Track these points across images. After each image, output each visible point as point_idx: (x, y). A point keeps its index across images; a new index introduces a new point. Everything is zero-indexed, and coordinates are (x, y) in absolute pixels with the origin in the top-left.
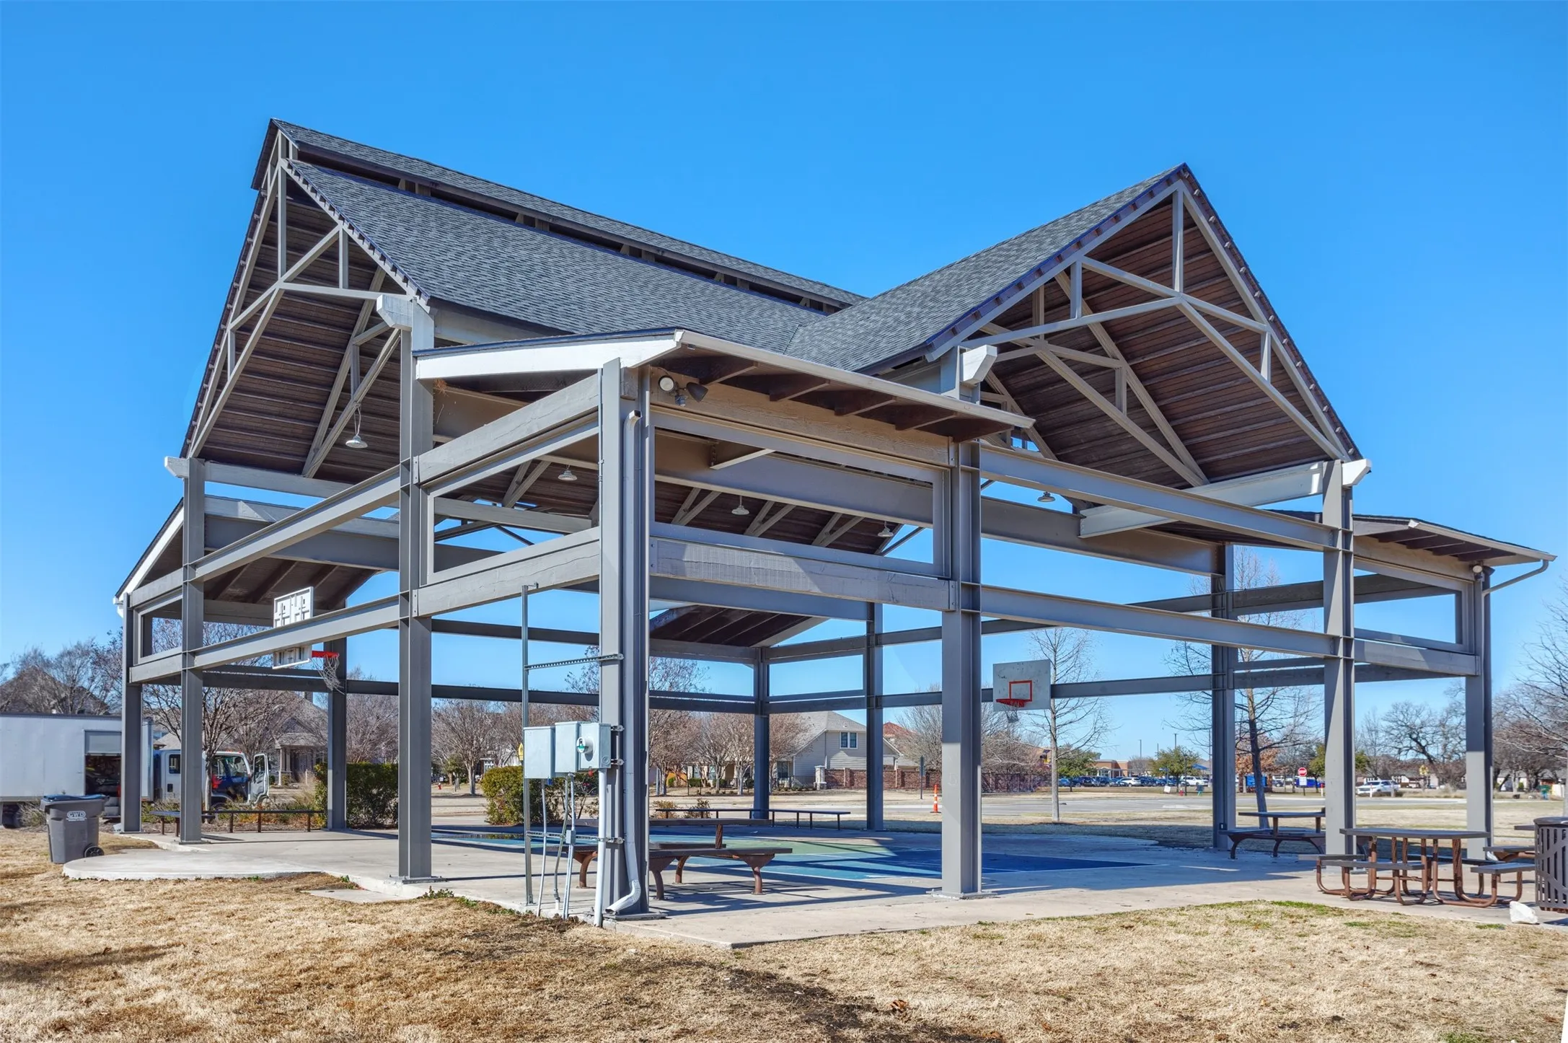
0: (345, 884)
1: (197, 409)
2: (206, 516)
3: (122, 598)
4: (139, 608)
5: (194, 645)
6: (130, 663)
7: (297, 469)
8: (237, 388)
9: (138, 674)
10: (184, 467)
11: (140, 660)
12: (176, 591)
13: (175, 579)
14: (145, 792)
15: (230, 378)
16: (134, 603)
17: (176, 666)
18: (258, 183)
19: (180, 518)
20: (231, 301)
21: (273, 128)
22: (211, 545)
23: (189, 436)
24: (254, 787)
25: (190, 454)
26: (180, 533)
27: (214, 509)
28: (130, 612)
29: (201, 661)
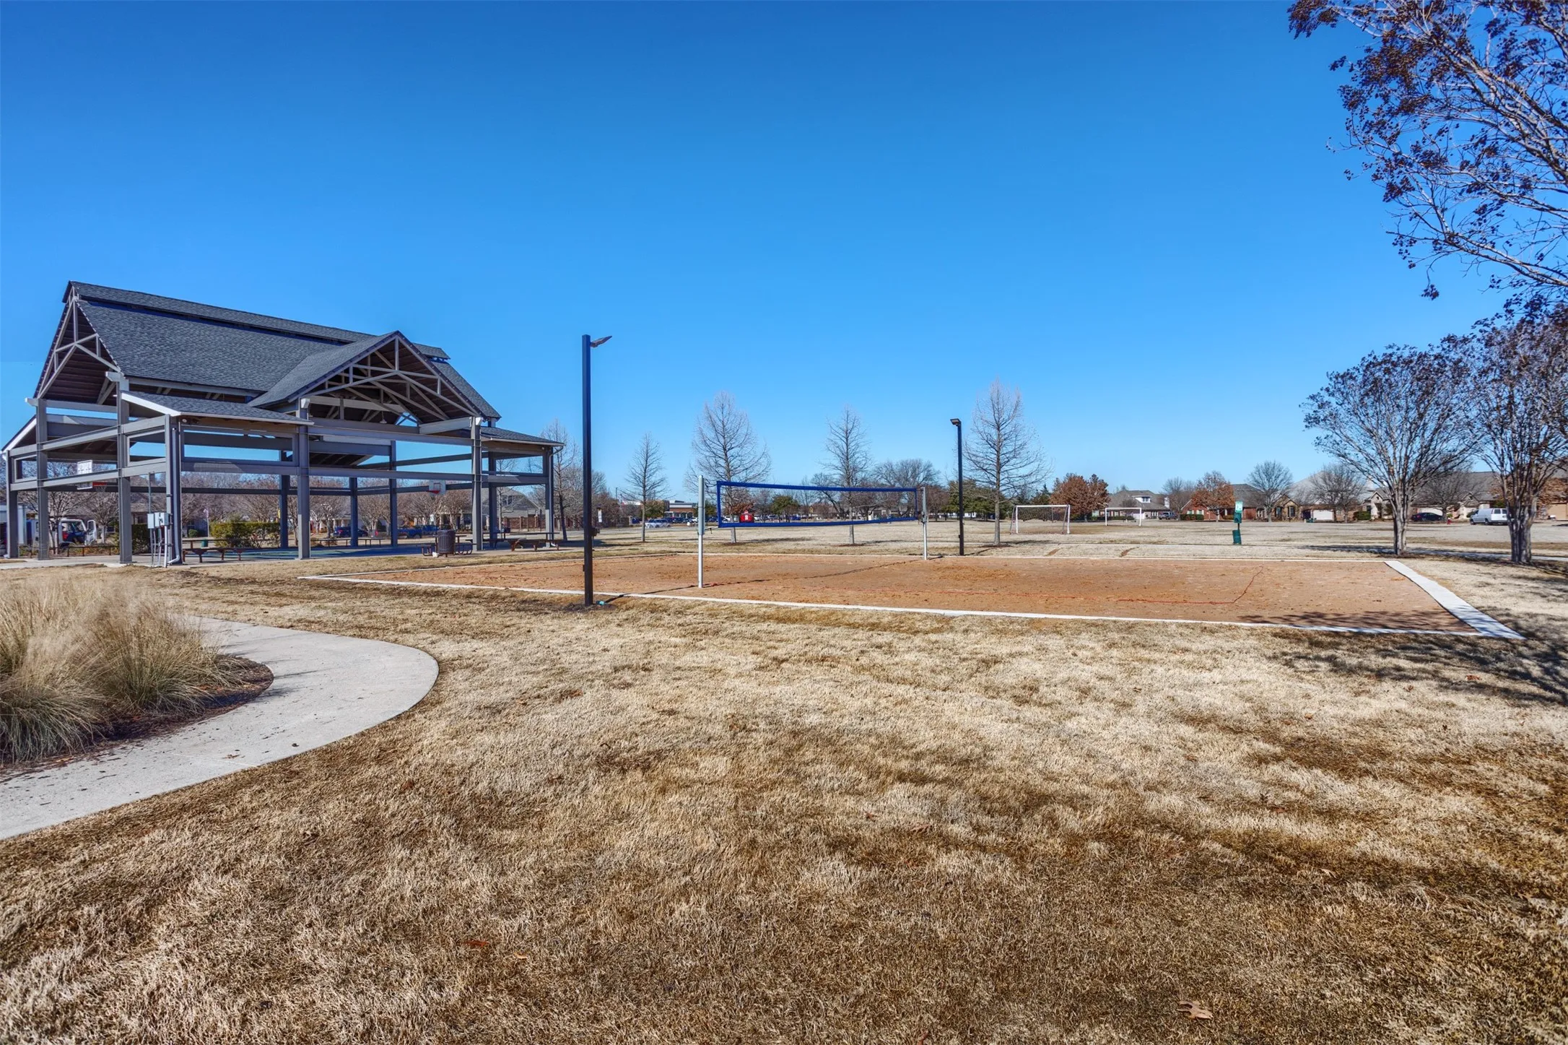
0: (102, 566)
1: (41, 380)
2: (48, 423)
3: (5, 451)
4: (15, 457)
5: (43, 475)
6: (11, 482)
7: (94, 401)
8: (58, 378)
9: (15, 487)
10: (36, 402)
11: (16, 481)
12: (34, 453)
13: (33, 448)
14: (21, 541)
15: (56, 371)
16: (12, 455)
17: (34, 485)
18: (65, 300)
19: (34, 423)
20: (55, 341)
21: (70, 285)
22: (51, 438)
23: (38, 389)
24: (88, 537)
25: (39, 396)
26: (34, 429)
27: (51, 420)
28: (10, 459)
29: (46, 484)
